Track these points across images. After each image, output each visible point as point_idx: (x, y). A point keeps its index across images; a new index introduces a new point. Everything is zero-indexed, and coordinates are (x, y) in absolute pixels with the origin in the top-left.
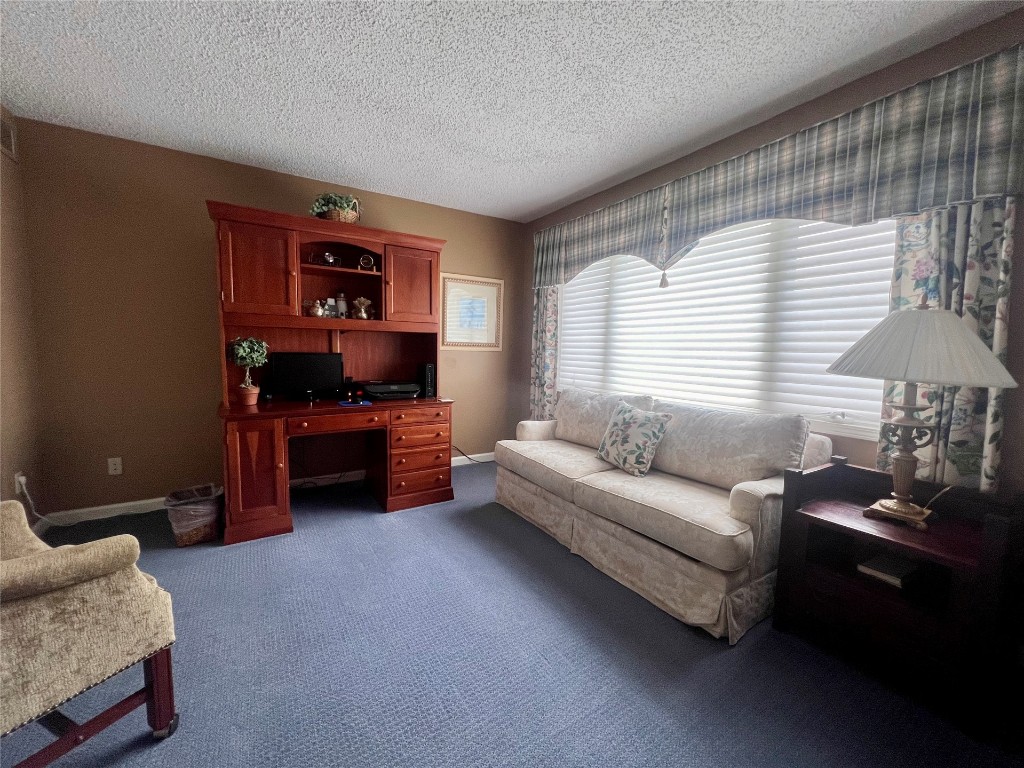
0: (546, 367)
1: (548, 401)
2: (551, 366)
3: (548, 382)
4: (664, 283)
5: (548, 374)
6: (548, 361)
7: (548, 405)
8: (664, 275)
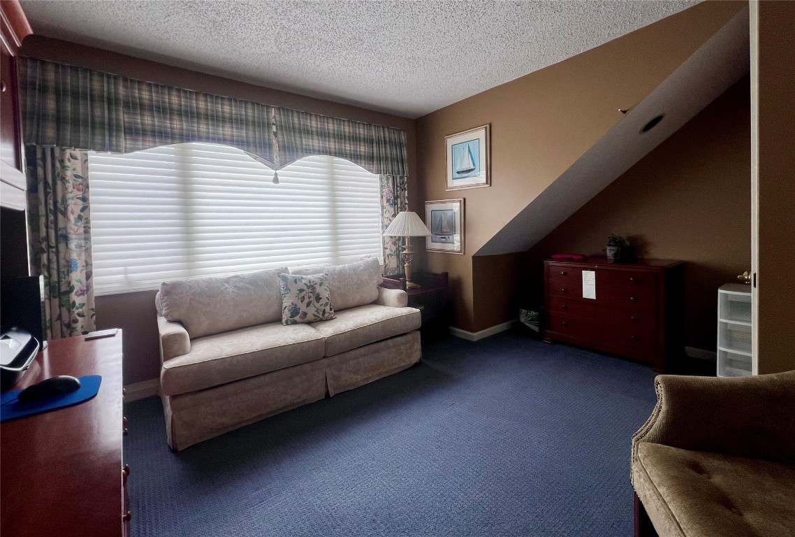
0: (69, 266)
1: (79, 315)
2: (80, 263)
3: (77, 286)
4: (276, 180)
5: (77, 277)
6: (74, 256)
7: (80, 319)
8: (276, 174)
